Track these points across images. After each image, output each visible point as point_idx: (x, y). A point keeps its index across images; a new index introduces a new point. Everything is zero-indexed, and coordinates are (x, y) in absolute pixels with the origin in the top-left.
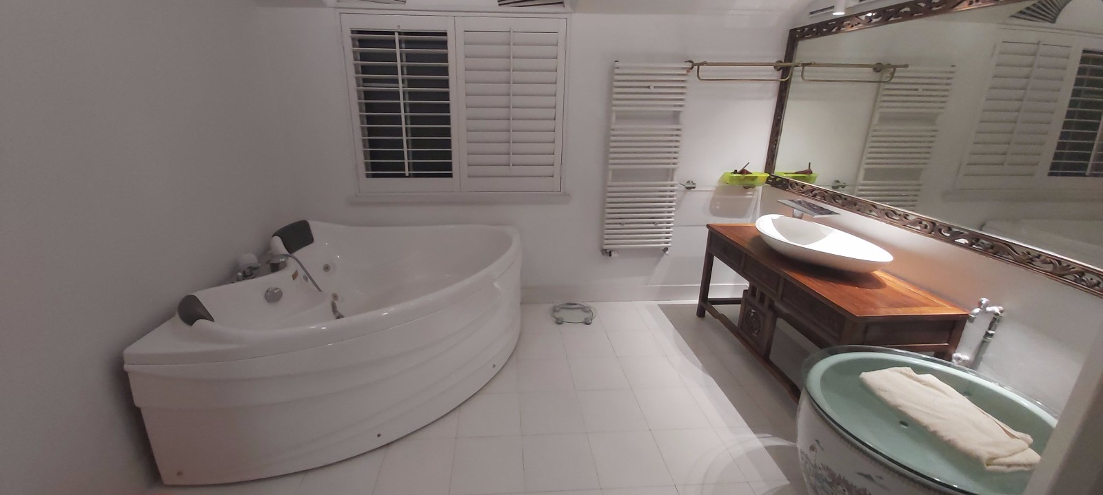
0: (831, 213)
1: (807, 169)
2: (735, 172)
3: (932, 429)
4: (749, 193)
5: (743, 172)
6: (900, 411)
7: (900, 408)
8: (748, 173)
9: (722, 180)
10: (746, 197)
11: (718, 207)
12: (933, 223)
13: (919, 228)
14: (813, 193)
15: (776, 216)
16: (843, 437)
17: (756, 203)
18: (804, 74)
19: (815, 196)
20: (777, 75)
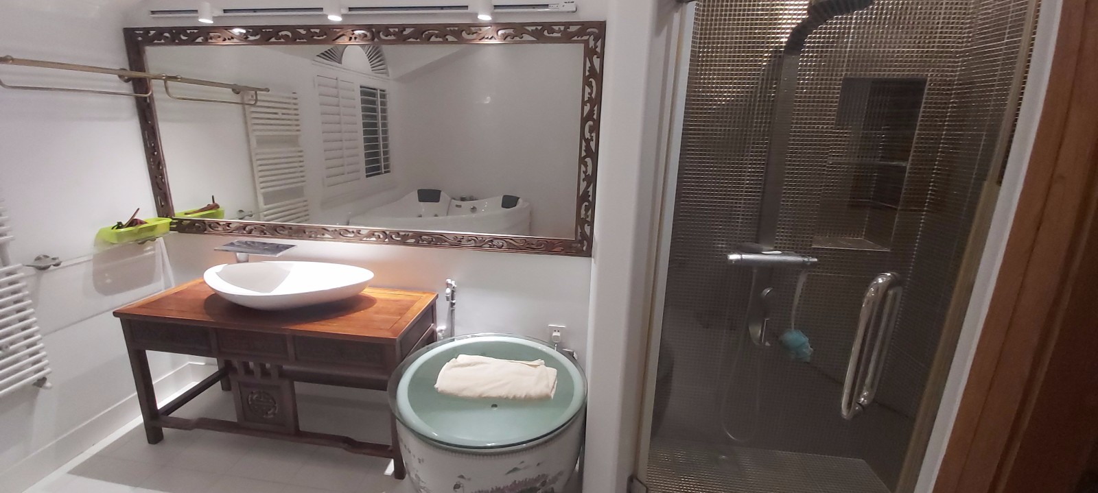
0: (287, 247)
1: (211, 203)
2: (120, 226)
3: (511, 396)
4: (149, 248)
5: (133, 222)
6: (485, 397)
7: (483, 396)
8: (142, 223)
9: (100, 240)
10: (147, 254)
11: (109, 281)
12: (384, 232)
13: (374, 239)
14: (247, 229)
15: (219, 268)
16: (469, 454)
17: (163, 261)
18: (170, 90)
19: (250, 232)
20: (127, 88)
